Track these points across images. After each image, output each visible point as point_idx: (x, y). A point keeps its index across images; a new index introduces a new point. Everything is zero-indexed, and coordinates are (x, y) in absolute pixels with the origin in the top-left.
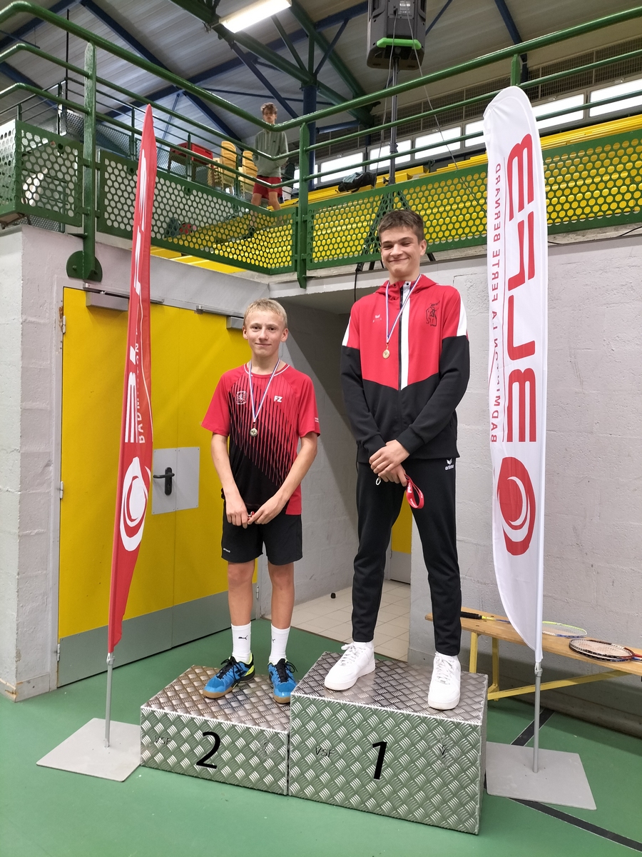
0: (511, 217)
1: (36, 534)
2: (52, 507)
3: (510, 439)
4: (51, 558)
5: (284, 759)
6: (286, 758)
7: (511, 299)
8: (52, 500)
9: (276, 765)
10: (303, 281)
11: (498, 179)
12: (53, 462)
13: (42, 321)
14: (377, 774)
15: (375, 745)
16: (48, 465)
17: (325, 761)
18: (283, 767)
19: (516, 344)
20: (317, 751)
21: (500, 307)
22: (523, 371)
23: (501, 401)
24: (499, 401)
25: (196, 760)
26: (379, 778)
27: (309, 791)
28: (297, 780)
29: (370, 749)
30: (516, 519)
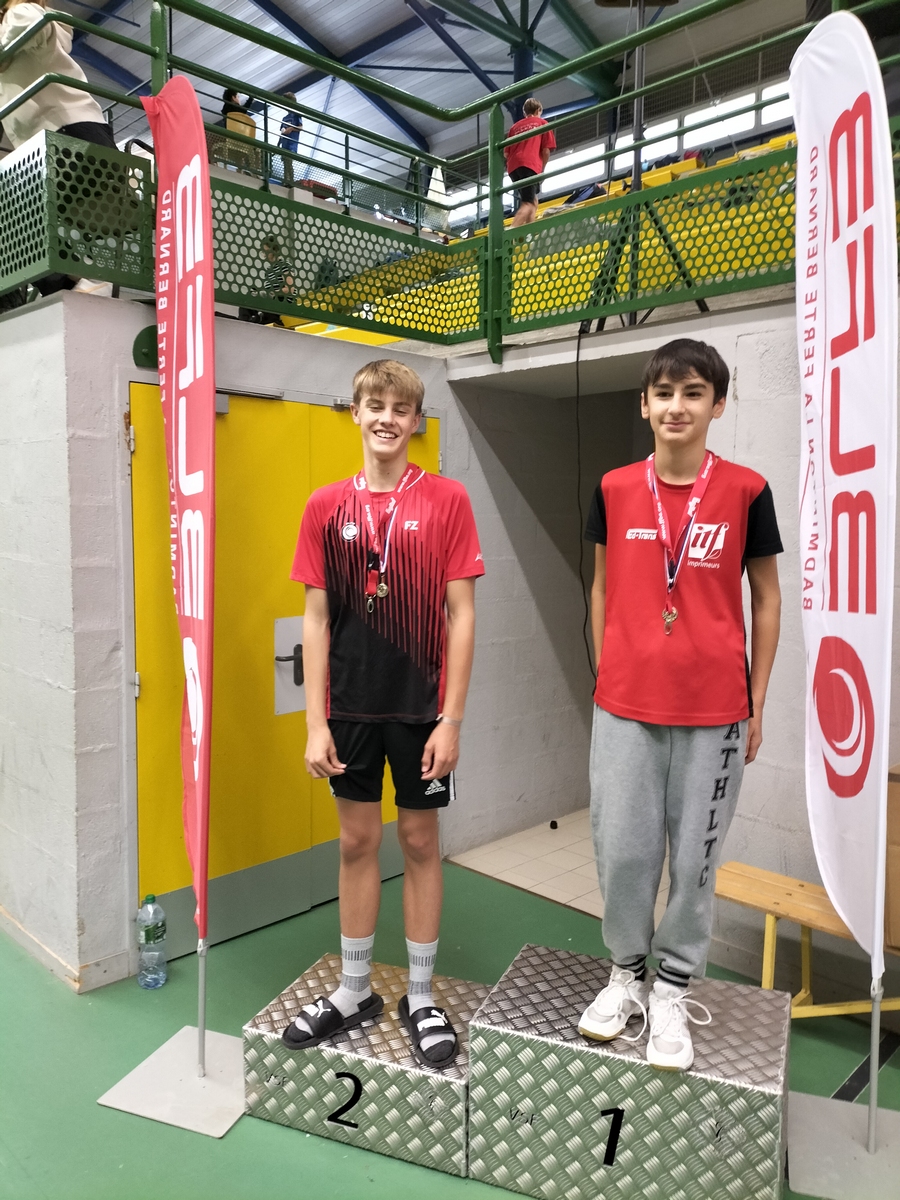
0: (836, 235)
1: (102, 751)
2: (124, 710)
3: (834, 606)
4: (125, 785)
5: (460, 1124)
6: (464, 1122)
7: (836, 374)
8: (124, 700)
9: (448, 1130)
10: (497, 353)
11: (814, 173)
12: (123, 643)
13: (99, 436)
14: (609, 1158)
15: (604, 1113)
16: (116, 649)
17: (525, 1130)
18: (458, 1133)
19: (844, 449)
20: (512, 1113)
21: (817, 386)
22: (855, 495)
23: (820, 542)
24: (816, 542)
25: (327, 1113)
26: (611, 1165)
27: (501, 1175)
28: (481, 1156)
29: (597, 1118)
30: (843, 738)
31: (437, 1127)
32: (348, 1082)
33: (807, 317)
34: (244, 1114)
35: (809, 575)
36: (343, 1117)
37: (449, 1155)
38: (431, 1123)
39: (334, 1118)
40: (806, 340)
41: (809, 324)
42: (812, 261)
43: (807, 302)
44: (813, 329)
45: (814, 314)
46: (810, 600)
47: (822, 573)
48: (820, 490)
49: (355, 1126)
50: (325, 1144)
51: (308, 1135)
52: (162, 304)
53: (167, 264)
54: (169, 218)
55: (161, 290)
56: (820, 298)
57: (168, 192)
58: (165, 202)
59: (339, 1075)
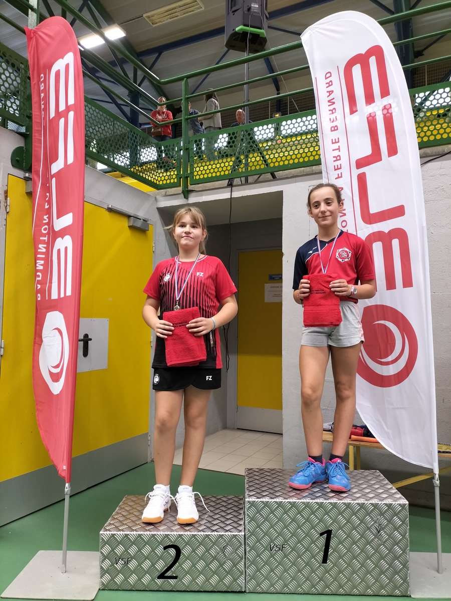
5: (241, 559)
6: (244, 558)
9: (235, 565)
10: (187, 194)
14: (325, 560)
15: (322, 534)
17: (279, 555)
20: (271, 547)
22: (387, 232)
25: (158, 574)
26: (326, 563)
27: (265, 585)
28: (253, 577)
29: (318, 538)
30: (386, 356)
31: (228, 565)
32: (172, 552)
34: (100, 589)
36: (169, 574)
37: (235, 580)
39: (162, 576)
49: (176, 578)
57: (42, 75)
59: (165, 548)
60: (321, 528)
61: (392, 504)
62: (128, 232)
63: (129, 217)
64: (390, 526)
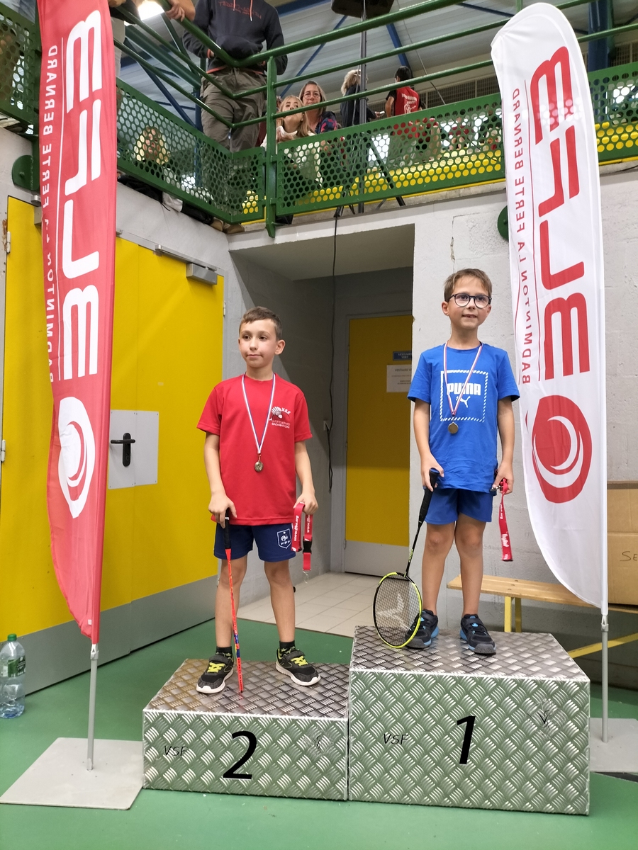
0: (539, 137)
3: (550, 374)
5: (343, 755)
6: (346, 753)
7: (544, 227)
9: (334, 763)
11: (517, 105)
14: (464, 759)
15: (459, 722)
17: (397, 750)
18: (342, 765)
19: (555, 271)
20: (386, 738)
21: (528, 236)
22: (566, 299)
23: (534, 338)
24: (529, 339)
25: (223, 771)
26: (465, 763)
27: (376, 791)
28: (360, 779)
29: (454, 727)
30: (561, 462)
31: (323, 762)
32: (245, 741)
33: (516, 194)
34: (142, 788)
35: (526, 360)
36: (239, 771)
37: (333, 783)
38: (318, 759)
39: (229, 774)
40: (517, 208)
41: (520, 197)
42: (519, 159)
43: (516, 185)
44: (522, 201)
45: (523, 192)
46: (529, 376)
47: (538, 357)
48: (533, 303)
49: (249, 777)
50: (221, 798)
51: (205, 795)
52: (47, 131)
53: (52, 101)
54: (56, 66)
55: (46, 120)
56: (527, 180)
57: (55, 47)
58: (50, 54)
59: (234, 735)
60: (459, 713)
61: (564, 682)
62: (186, 285)
63: (188, 263)
64: (562, 713)
